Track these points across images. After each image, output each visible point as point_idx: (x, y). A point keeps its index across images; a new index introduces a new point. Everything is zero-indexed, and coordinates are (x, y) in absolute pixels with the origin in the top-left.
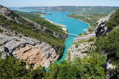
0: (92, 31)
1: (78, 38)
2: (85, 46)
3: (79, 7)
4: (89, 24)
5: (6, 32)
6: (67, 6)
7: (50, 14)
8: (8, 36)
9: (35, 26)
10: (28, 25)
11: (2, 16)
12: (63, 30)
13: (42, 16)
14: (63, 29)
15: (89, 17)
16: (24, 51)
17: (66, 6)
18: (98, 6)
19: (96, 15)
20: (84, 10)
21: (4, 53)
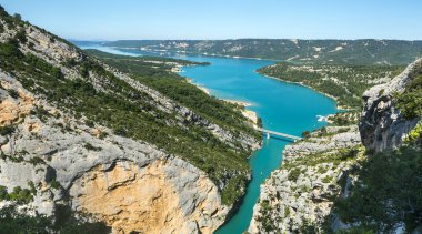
0: (346, 123)
1: (296, 147)
2: (324, 176)
3: (299, 41)
4: (335, 99)
5: (58, 116)
6: (262, 40)
7: (204, 64)
8: (64, 132)
9: (151, 103)
10: (129, 96)
11: (51, 67)
12: (246, 119)
13: (177, 69)
14: (246, 114)
15: (335, 75)
16: (111, 184)
17: (258, 40)
18: (366, 41)
19: (360, 69)
20: (316, 53)
21: (44, 188)
